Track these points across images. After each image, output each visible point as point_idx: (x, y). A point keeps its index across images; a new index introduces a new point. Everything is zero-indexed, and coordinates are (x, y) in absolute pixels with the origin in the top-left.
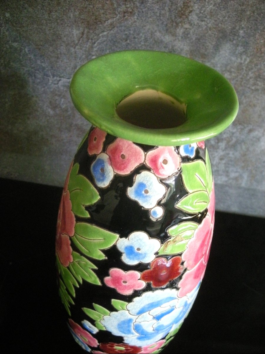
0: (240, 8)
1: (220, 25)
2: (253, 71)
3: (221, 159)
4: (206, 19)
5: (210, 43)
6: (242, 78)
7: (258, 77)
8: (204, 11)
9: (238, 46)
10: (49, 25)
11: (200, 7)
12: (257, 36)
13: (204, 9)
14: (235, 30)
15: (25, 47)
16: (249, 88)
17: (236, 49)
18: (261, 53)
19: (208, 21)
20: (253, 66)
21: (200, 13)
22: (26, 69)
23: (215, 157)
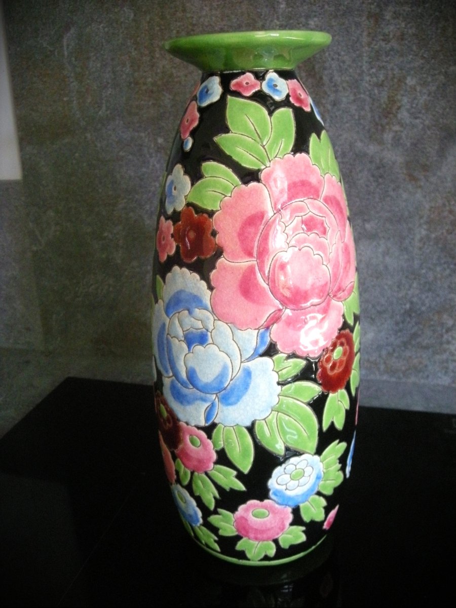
1: (441, 120)
4: (421, 115)
5: (431, 147)
8: (417, 105)
11: (410, 100)
13: (416, 101)
19: (424, 118)
21: (412, 107)
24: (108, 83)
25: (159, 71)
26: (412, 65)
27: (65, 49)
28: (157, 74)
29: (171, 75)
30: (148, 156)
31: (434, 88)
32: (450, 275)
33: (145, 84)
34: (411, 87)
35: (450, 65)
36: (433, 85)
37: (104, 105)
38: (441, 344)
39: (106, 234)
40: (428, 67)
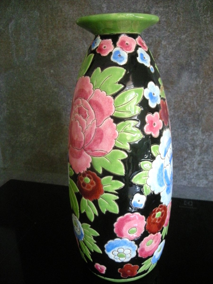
0: (188, 48)
1: (178, 61)
2: (206, 88)
3: (199, 164)
4: (169, 58)
5: (174, 73)
6: (200, 95)
7: (211, 92)
9: (192, 73)
10: (76, 74)
11: (164, 51)
12: (203, 64)
13: (166, 52)
14: (188, 63)
15: (61, 91)
16: (207, 102)
17: (192, 75)
18: (209, 76)
19: (171, 59)
20: (206, 85)
21: (165, 55)
22: (61, 106)
23: (194, 162)
24: (29, 45)
25: (51, 39)
26: (164, 35)
27: (10, 30)
28: (50, 41)
29: (56, 41)
30: (47, 78)
31: (175, 46)
32: (185, 133)
33: (45, 45)
34: (164, 45)
35: (182, 35)
36: (174, 44)
37: (27, 56)
38: (182, 166)
39: (29, 114)
40: (171, 36)
